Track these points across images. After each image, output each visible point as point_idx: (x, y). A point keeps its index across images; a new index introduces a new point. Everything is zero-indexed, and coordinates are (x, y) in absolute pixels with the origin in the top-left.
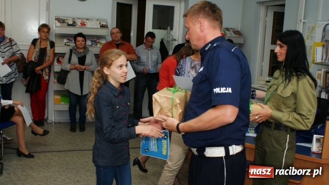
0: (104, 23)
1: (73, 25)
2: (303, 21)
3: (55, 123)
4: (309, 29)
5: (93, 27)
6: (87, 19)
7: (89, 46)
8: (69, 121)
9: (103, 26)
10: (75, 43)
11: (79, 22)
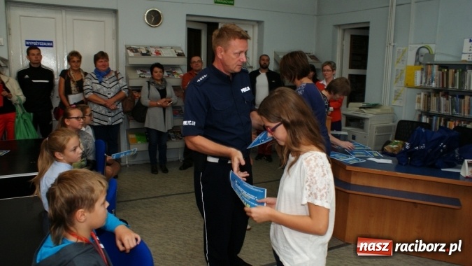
0: (180, 52)
1: (148, 54)
2: (392, 44)
3: (130, 165)
4: (399, 52)
5: (168, 56)
6: (161, 48)
7: (166, 77)
8: (149, 162)
9: (179, 55)
10: (152, 74)
11: (153, 51)
